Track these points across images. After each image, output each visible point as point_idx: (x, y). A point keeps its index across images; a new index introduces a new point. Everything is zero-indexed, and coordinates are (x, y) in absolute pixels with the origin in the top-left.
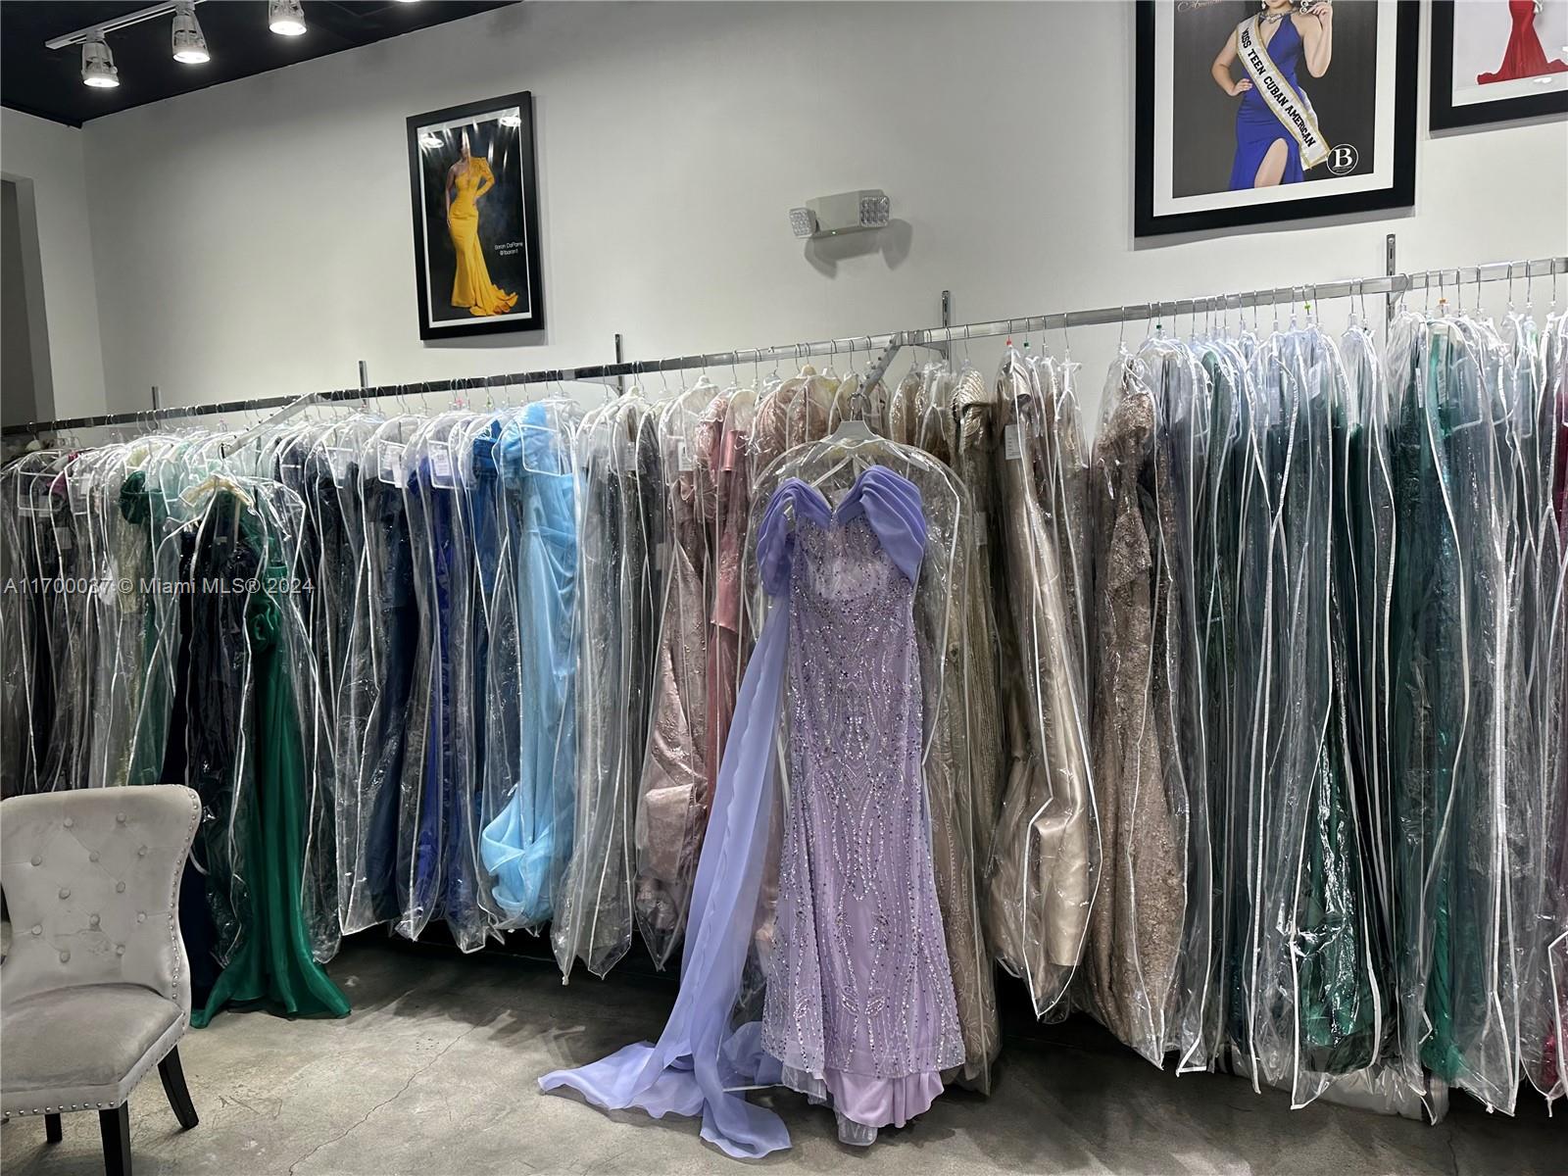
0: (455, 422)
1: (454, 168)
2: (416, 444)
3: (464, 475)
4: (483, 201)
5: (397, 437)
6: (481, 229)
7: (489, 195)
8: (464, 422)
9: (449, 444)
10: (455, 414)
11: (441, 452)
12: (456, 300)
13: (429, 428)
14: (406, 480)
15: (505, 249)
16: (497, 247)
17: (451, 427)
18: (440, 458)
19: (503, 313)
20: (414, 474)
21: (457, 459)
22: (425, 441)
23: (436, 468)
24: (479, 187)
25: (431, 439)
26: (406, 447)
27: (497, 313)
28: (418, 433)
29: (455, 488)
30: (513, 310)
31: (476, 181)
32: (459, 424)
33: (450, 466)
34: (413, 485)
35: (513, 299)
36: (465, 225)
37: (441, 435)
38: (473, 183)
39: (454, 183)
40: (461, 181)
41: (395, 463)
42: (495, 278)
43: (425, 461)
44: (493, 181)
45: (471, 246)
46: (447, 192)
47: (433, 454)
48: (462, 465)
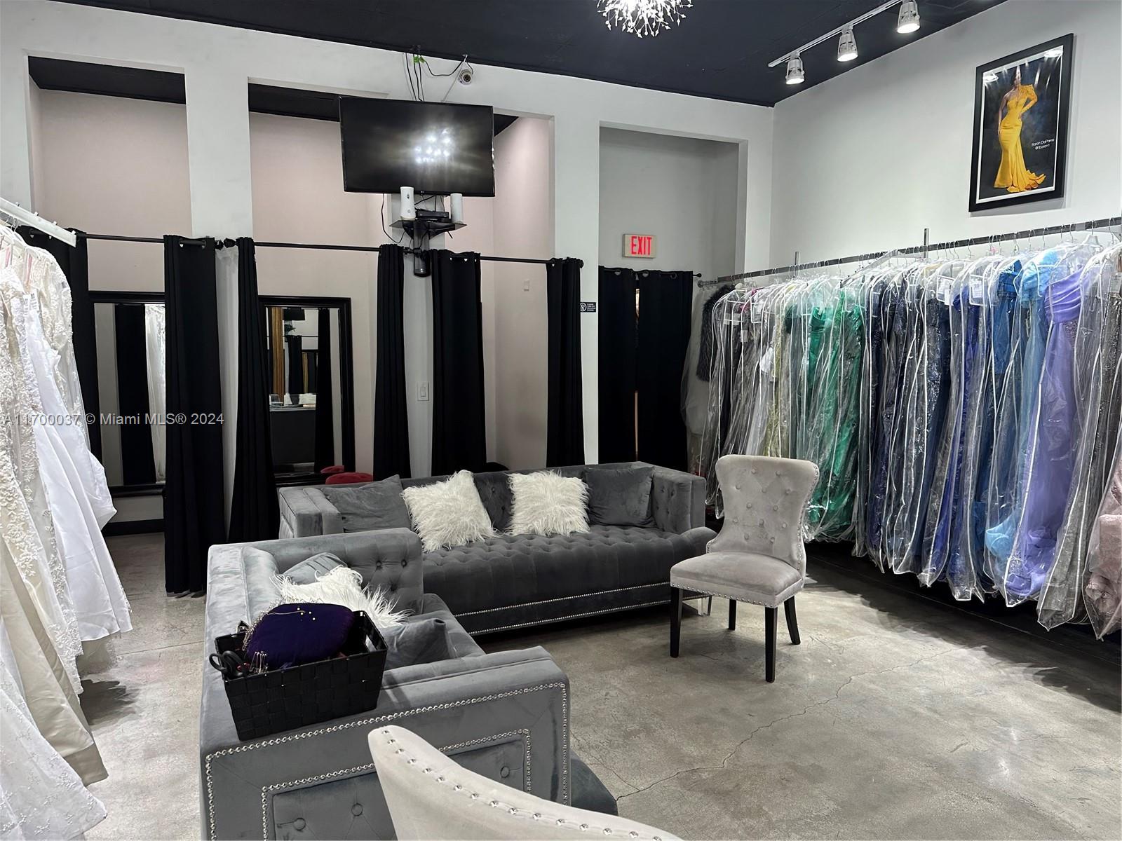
0: (989, 263)
1: (1007, 95)
2: (962, 278)
3: (991, 296)
4: (1026, 115)
5: (949, 273)
6: (1023, 135)
7: (1031, 110)
8: (995, 263)
9: (983, 277)
10: (989, 258)
11: (977, 282)
12: (998, 183)
13: (972, 267)
14: (953, 300)
15: (1039, 145)
16: (1033, 145)
17: (986, 266)
18: (977, 286)
19: (1032, 189)
20: (958, 296)
21: (988, 287)
22: (968, 276)
23: (973, 292)
24: (1025, 105)
25: (972, 274)
26: (955, 280)
27: (1028, 189)
28: (964, 270)
29: (984, 306)
30: (1040, 186)
31: (1023, 101)
32: (992, 264)
33: (982, 291)
34: (956, 304)
35: (1042, 178)
36: (1011, 133)
37: (979, 271)
38: (1021, 101)
39: (1006, 105)
40: (1011, 103)
41: (947, 288)
42: (1029, 166)
43: (966, 288)
44: (1036, 100)
45: (1014, 146)
46: (1000, 112)
47: (972, 283)
48: (991, 291)
